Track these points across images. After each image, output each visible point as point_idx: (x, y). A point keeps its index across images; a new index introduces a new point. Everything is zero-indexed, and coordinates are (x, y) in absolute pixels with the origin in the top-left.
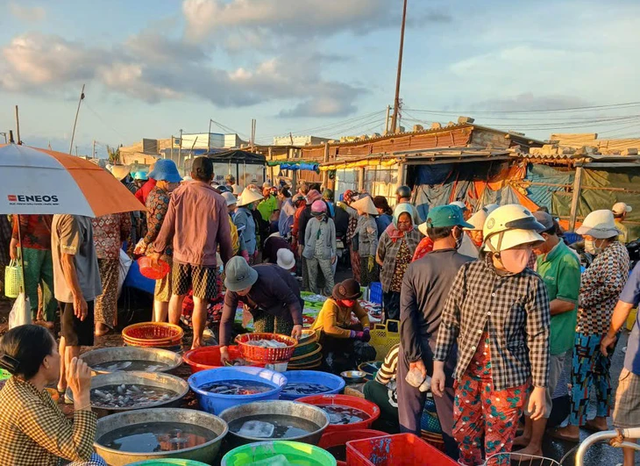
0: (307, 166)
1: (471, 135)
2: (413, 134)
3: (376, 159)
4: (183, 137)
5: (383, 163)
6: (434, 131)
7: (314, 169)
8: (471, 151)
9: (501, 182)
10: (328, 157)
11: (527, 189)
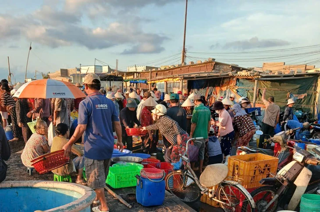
0: (142, 81)
1: (214, 66)
2: (190, 66)
3: (171, 78)
4: (82, 68)
5: (174, 80)
6: (199, 64)
7: (145, 83)
8: (214, 74)
9: (226, 87)
10: (151, 77)
11: (237, 90)
